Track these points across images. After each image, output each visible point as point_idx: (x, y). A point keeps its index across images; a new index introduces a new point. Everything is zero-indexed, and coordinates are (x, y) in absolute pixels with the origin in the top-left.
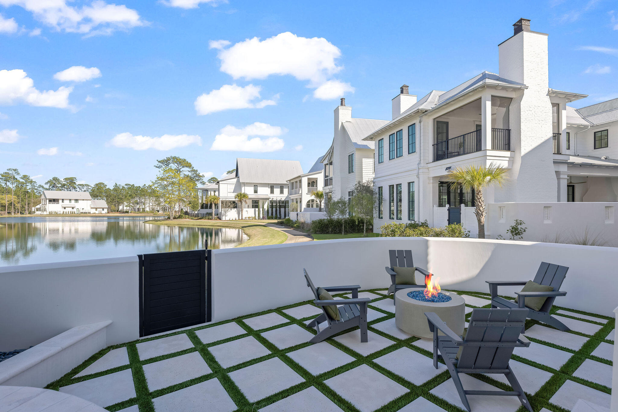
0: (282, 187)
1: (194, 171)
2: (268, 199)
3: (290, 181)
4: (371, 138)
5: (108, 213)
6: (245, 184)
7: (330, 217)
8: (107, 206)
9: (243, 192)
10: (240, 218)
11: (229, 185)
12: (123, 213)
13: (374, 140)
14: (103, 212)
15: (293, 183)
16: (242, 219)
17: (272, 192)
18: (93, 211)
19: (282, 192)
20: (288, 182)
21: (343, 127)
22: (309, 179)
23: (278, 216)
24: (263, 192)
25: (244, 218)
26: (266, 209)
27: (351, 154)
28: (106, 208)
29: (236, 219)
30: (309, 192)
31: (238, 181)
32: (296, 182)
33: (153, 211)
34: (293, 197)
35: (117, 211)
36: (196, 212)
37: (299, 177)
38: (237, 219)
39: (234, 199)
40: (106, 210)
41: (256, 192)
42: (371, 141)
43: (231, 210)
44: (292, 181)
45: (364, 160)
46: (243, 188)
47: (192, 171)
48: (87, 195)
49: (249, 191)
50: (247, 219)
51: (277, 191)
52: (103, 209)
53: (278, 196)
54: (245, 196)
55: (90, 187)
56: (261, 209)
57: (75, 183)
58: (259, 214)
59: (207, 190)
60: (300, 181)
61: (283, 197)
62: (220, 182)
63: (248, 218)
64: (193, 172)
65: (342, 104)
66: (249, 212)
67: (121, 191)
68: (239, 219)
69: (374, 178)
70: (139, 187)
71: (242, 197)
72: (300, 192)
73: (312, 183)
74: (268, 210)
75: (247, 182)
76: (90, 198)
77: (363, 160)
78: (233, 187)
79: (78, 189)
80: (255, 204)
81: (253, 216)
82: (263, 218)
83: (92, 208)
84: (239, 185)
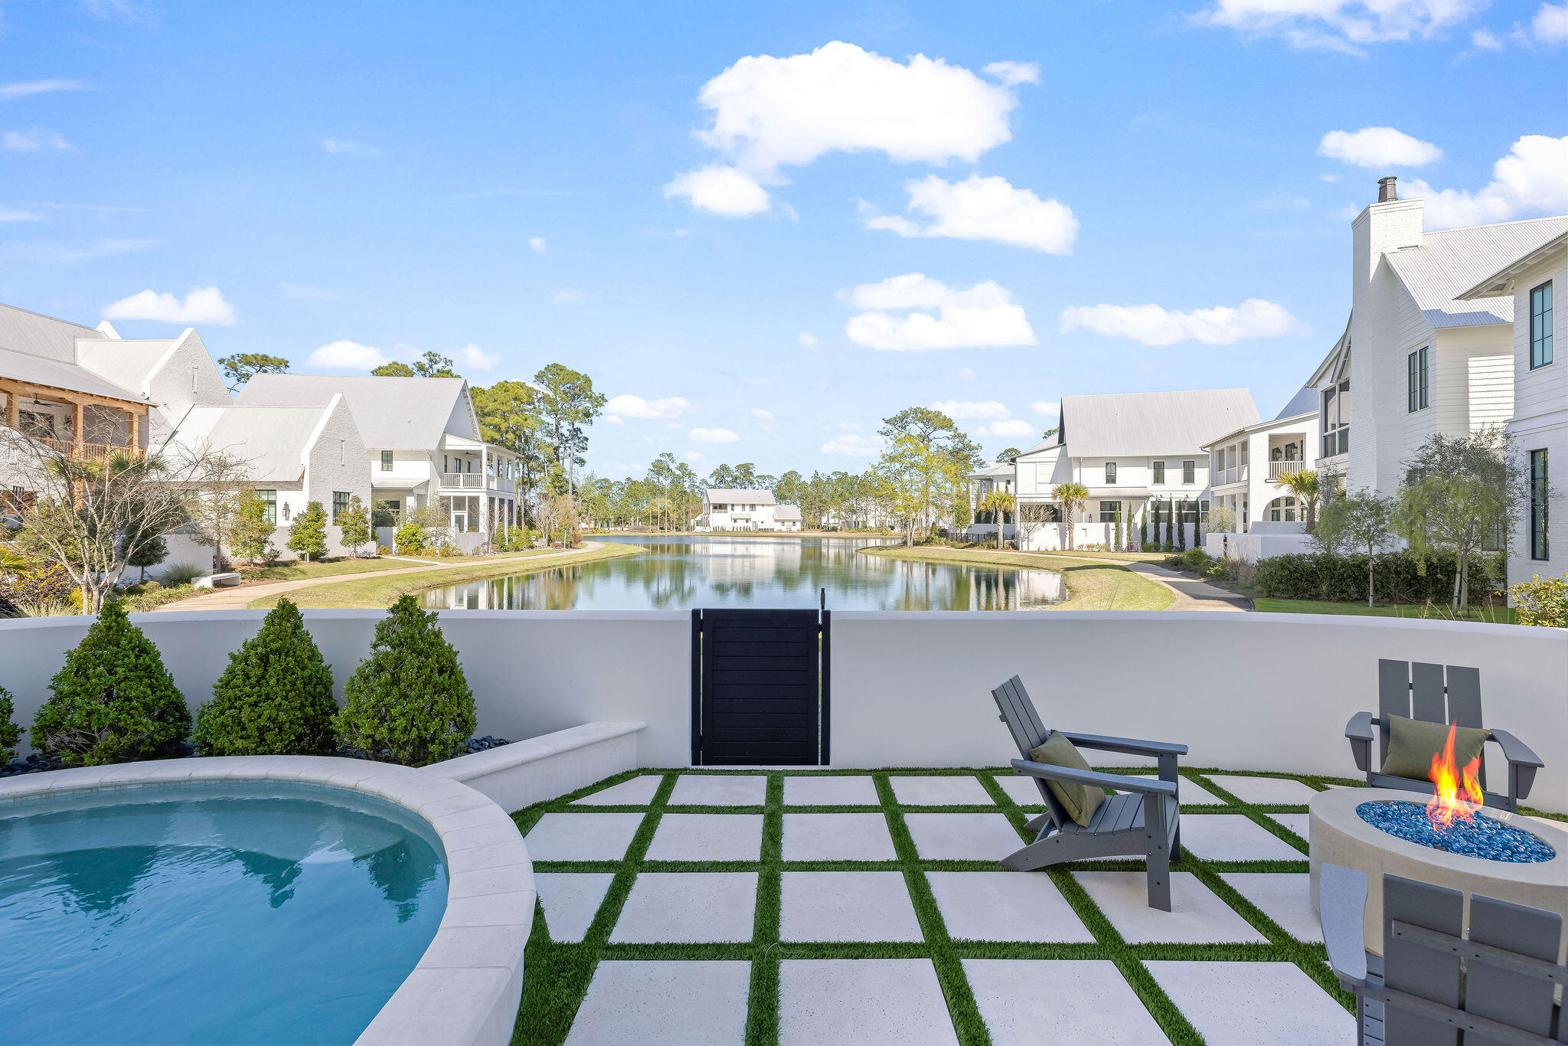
0: (1189, 467)
1: (959, 436)
2: (1147, 498)
3: (1212, 445)
4: (1497, 286)
5: (803, 530)
6: (1081, 461)
7: (1328, 549)
8: (800, 518)
9: (1076, 480)
10: (1067, 548)
11: (1039, 466)
12: (828, 530)
13: (1510, 291)
14: (794, 529)
15: (1221, 452)
16: (1071, 549)
17: (1159, 479)
18: (778, 526)
19: (1189, 478)
20: (1208, 449)
21: (1386, 267)
22: (1272, 438)
23: (1176, 543)
24: (1134, 479)
25: (1075, 547)
26: (1139, 526)
27: (1417, 349)
28: (798, 521)
29: (1054, 550)
30: (1274, 475)
31: (1064, 455)
32: (1233, 448)
33: (881, 528)
34: (1220, 490)
35: (818, 527)
36: (964, 531)
37: (1241, 433)
38: (1059, 548)
39: (1049, 500)
40: (798, 525)
41: (1111, 479)
42: (1501, 295)
43: (1043, 526)
44: (1218, 448)
45: (1474, 363)
46: (1076, 472)
47: (955, 436)
48: (769, 496)
49: (1092, 479)
50: (1085, 549)
51: (1174, 476)
52: (794, 523)
53: (1174, 488)
54: (1079, 491)
55: (775, 481)
56: (1124, 525)
57: (751, 473)
58: (1118, 537)
59: (989, 480)
60: (1245, 446)
61: (1193, 492)
62: (1018, 460)
63: (1088, 547)
64: (957, 440)
65: (1383, 197)
66: (1089, 533)
67: (824, 487)
68: (1063, 549)
69: (1510, 422)
70: (857, 476)
71: (1071, 494)
72: (1245, 477)
73: (1285, 450)
74: (1144, 529)
75: (1086, 455)
76: (772, 500)
77: (1471, 364)
78: (1051, 468)
79: (757, 486)
80: (1109, 511)
81: (1103, 541)
82: (1130, 548)
83: (776, 521)
84: (1066, 464)
